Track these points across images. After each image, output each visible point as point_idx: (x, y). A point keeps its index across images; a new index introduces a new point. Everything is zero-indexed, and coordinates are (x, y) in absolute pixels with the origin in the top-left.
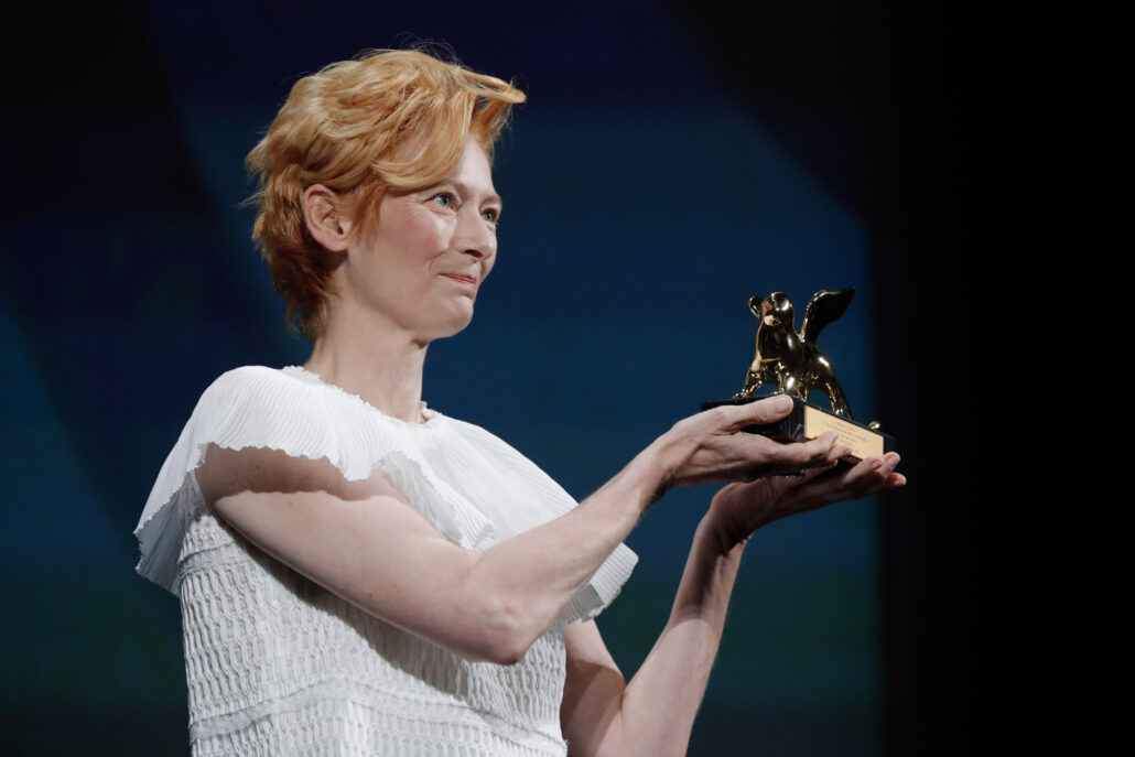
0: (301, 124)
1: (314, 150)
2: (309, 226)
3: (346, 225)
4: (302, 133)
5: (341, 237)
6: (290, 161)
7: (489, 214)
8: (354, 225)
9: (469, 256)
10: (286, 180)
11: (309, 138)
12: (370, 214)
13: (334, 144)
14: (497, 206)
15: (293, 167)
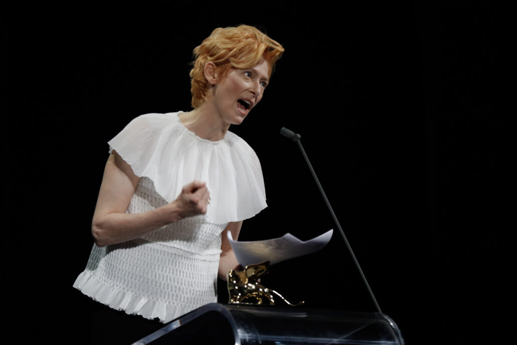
0: (211, 41)
1: (213, 50)
2: (205, 74)
3: (216, 76)
4: (211, 44)
5: (215, 80)
6: (206, 53)
7: (264, 84)
8: (218, 76)
9: (252, 94)
10: (203, 58)
11: (213, 46)
12: (224, 74)
13: (219, 49)
14: (267, 82)
15: (205, 55)
